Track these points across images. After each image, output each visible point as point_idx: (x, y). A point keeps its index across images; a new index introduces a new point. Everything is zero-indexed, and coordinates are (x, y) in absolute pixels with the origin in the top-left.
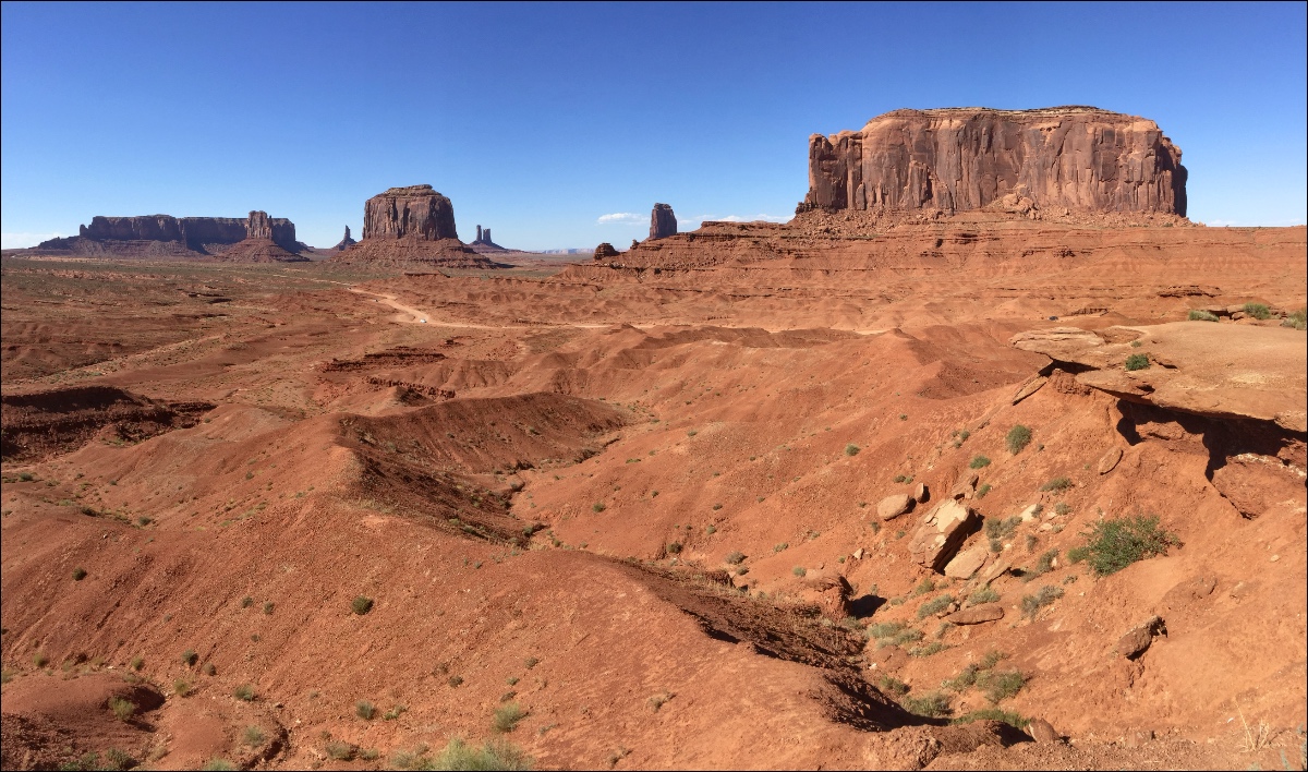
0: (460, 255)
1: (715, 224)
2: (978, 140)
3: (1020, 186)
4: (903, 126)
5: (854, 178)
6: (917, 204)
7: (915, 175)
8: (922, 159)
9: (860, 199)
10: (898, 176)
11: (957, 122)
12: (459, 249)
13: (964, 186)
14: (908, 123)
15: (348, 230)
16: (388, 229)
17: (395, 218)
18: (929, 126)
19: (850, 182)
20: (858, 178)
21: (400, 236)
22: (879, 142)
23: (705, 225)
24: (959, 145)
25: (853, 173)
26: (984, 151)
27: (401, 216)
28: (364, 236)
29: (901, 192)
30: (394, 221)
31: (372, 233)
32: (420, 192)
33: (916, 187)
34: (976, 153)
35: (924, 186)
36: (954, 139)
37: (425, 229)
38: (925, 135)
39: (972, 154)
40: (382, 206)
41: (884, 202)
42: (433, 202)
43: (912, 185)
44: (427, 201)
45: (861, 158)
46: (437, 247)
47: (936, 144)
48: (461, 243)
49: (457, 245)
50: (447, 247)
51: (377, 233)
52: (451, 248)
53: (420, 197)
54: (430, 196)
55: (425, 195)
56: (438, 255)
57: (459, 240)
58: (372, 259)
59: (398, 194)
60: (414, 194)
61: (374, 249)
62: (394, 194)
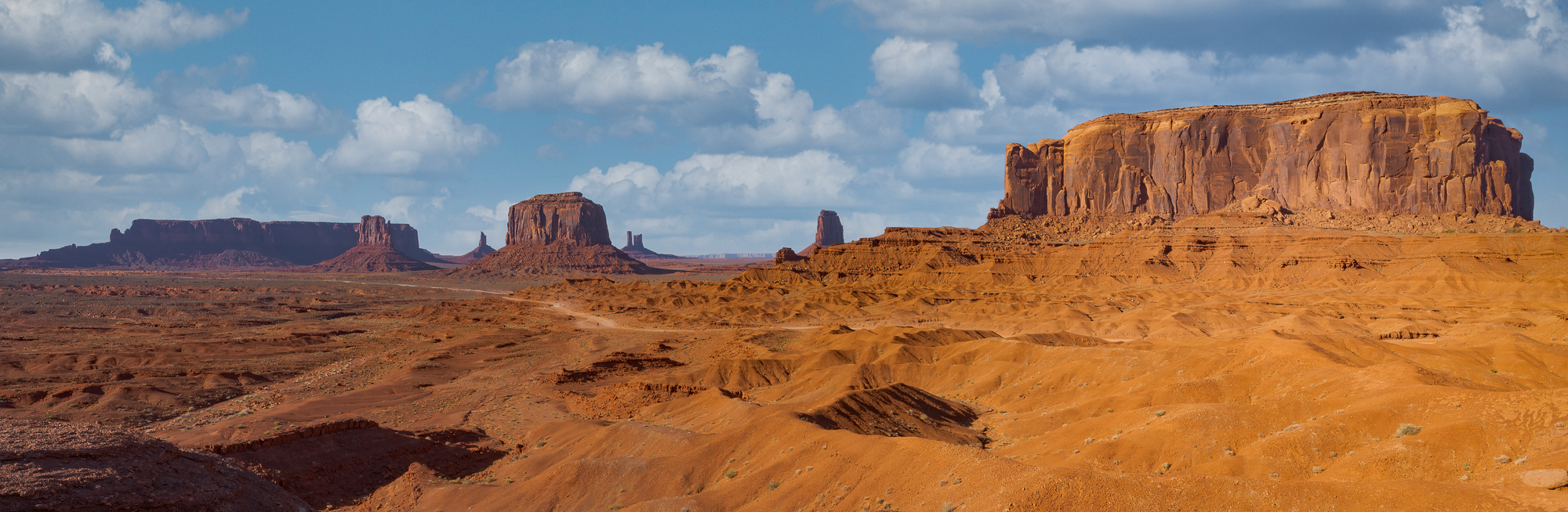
0: (613, 261)
1: (899, 229)
2: (1206, 139)
3: (1261, 188)
4: (1114, 131)
5: (1053, 184)
6: (1128, 209)
7: (1127, 179)
8: (1136, 163)
9: (1060, 203)
10: (1107, 180)
11: (1179, 124)
12: (613, 255)
13: (1188, 189)
14: (1119, 128)
15: (483, 237)
16: (535, 236)
17: (543, 224)
18: (1144, 128)
19: (1050, 188)
20: (1059, 184)
21: (548, 242)
22: (1085, 148)
23: (889, 230)
24: (1182, 145)
25: (1054, 179)
26: (1214, 150)
27: (549, 222)
28: (508, 242)
29: (1109, 197)
30: (541, 227)
31: (517, 239)
32: (570, 199)
33: (1127, 192)
34: (1204, 154)
35: (1137, 190)
36: (1175, 140)
37: (576, 234)
38: (1139, 138)
39: (1198, 154)
40: (527, 213)
41: (1089, 206)
42: (583, 210)
43: (1122, 190)
44: (577, 208)
45: (1062, 164)
46: (589, 253)
47: (1152, 147)
48: (615, 248)
49: (611, 251)
50: (600, 252)
51: (523, 239)
52: (604, 254)
53: (570, 205)
54: (580, 203)
55: (575, 202)
56: (591, 260)
57: (612, 246)
58: (517, 265)
59: (545, 201)
60: (563, 201)
61: (520, 255)
62: (541, 201)
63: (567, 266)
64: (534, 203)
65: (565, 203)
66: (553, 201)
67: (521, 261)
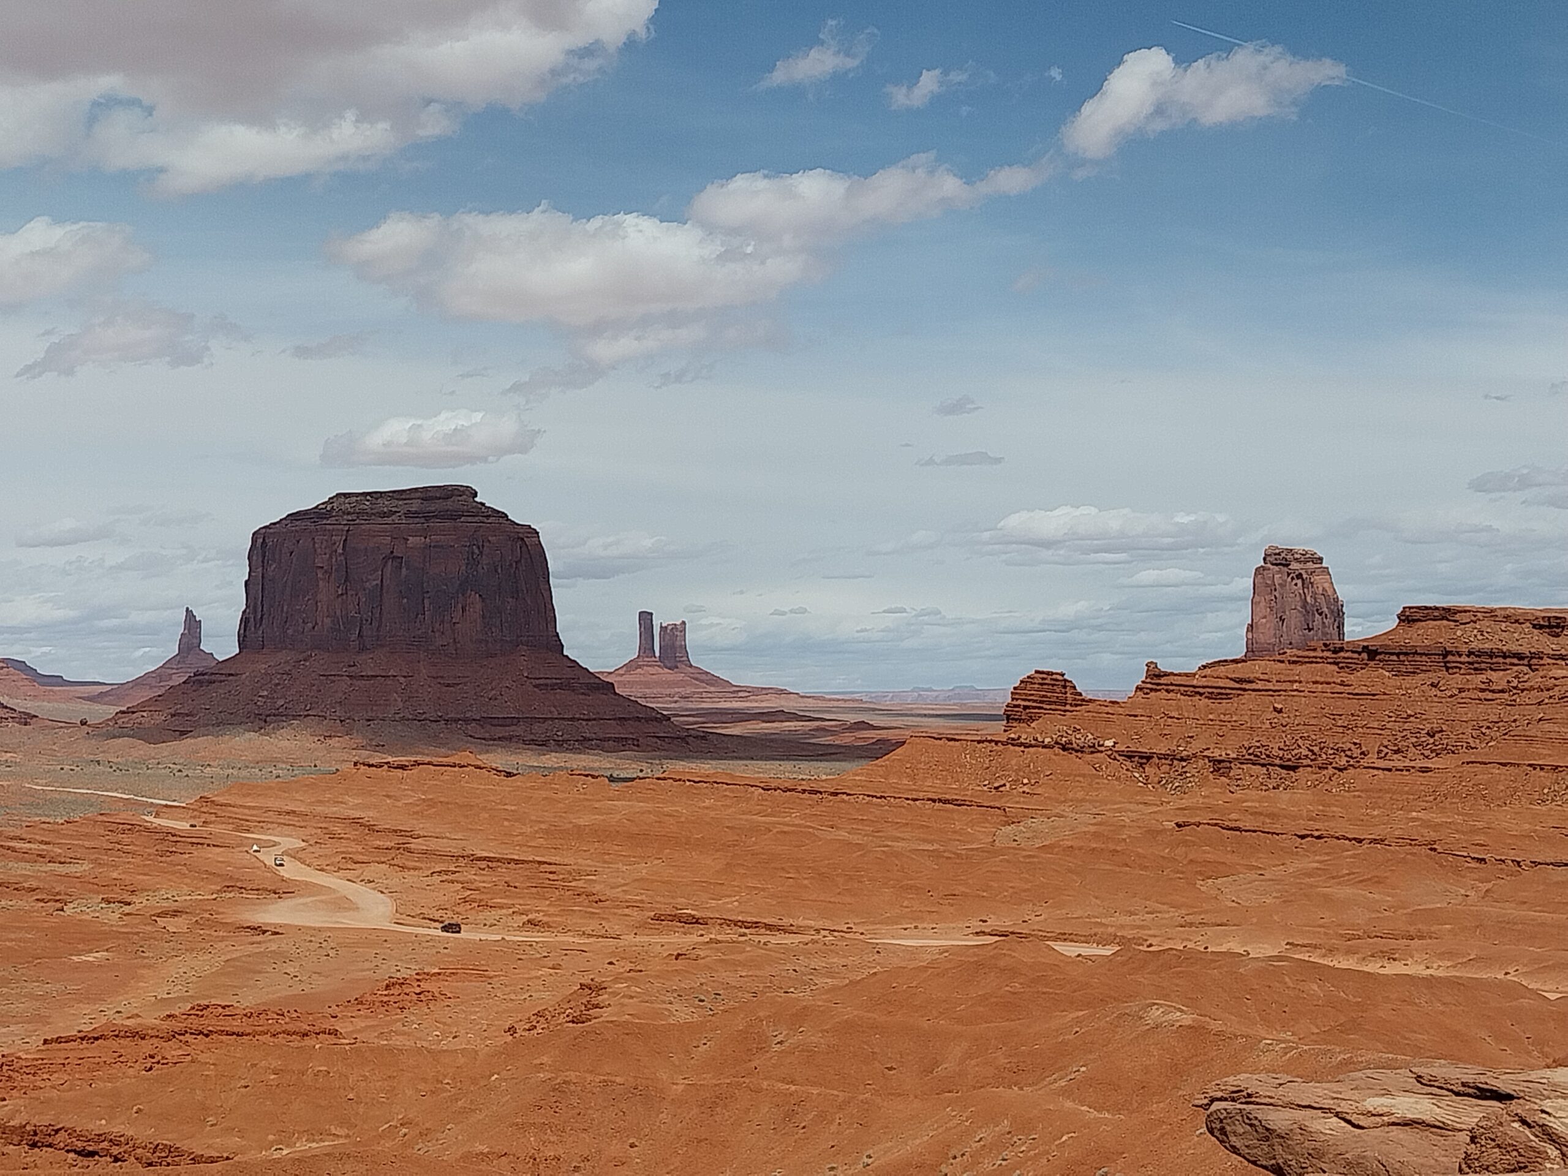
0: (571, 705)
1: (1447, 614)
12: (566, 685)
15: (192, 624)
17: (351, 587)
21: (366, 642)
23: (1408, 617)
28: (243, 643)
30: (345, 597)
31: (272, 630)
32: (434, 505)
42: (477, 541)
44: (459, 535)
46: (492, 677)
48: (573, 666)
49: (559, 672)
50: (527, 677)
51: (290, 632)
52: (541, 681)
53: (435, 524)
54: (470, 519)
55: (454, 516)
56: (496, 703)
57: (567, 656)
58: (269, 715)
59: (362, 512)
60: (416, 512)
61: (278, 684)
62: (349, 513)
64: (325, 522)
65: (423, 520)
66: (384, 515)
67: (281, 702)
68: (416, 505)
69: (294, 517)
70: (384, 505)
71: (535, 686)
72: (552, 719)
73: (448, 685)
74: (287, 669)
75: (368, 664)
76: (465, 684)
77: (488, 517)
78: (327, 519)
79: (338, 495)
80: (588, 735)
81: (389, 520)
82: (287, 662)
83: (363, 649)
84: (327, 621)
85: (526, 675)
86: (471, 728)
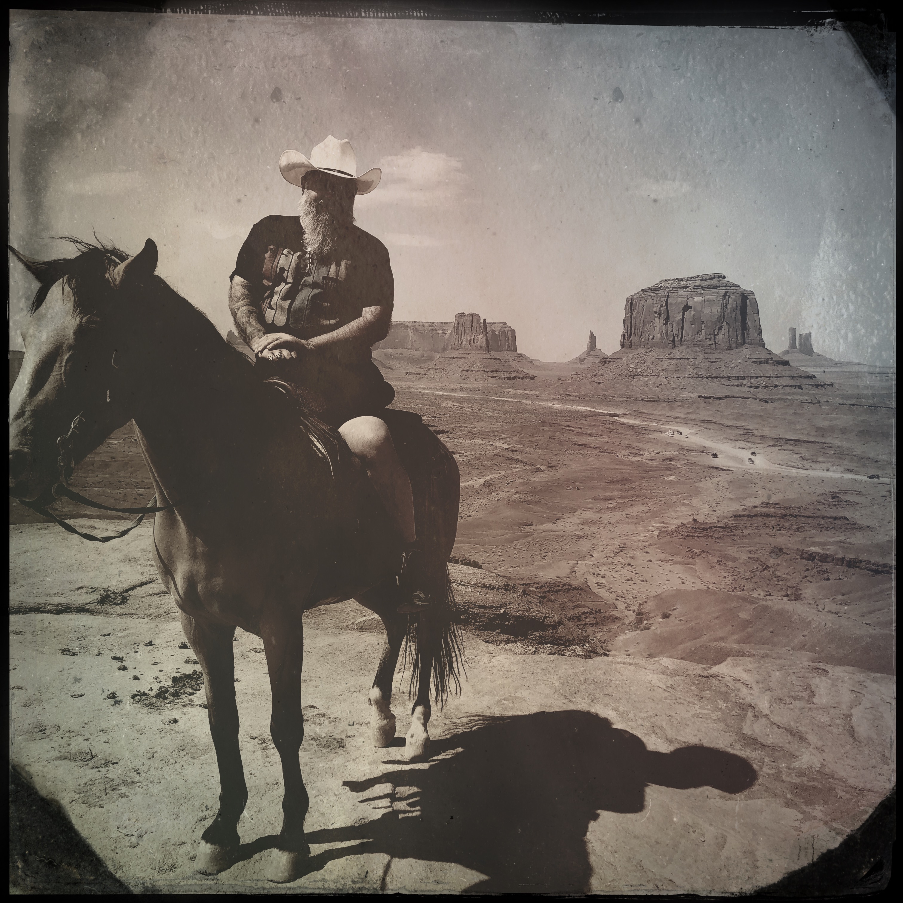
0: (770, 371)
12: (767, 362)
15: (593, 338)
17: (669, 319)
21: (674, 344)
27: (678, 317)
28: (623, 345)
30: (667, 324)
31: (635, 340)
32: (707, 283)
40: (650, 304)
42: (726, 298)
44: (715, 296)
46: (732, 359)
48: (770, 353)
49: (763, 356)
50: (748, 358)
51: (643, 340)
52: (754, 360)
53: (707, 291)
54: (722, 288)
55: (715, 287)
56: (734, 369)
57: (767, 349)
58: (634, 376)
59: (674, 288)
60: (698, 286)
61: (638, 362)
62: (668, 288)
63: (701, 377)
64: (658, 292)
65: (701, 290)
66: (684, 288)
67: (639, 370)
68: (698, 283)
69: (644, 290)
70: (684, 284)
71: (752, 362)
72: (761, 377)
73: (712, 362)
74: (642, 356)
75: (676, 353)
76: (720, 361)
77: (731, 287)
78: (659, 290)
79: (663, 281)
80: (777, 384)
81: (684, 290)
82: (642, 353)
83: (674, 347)
84: (659, 335)
85: (747, 357)
86: (723, 381)
